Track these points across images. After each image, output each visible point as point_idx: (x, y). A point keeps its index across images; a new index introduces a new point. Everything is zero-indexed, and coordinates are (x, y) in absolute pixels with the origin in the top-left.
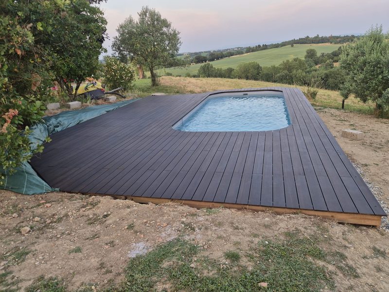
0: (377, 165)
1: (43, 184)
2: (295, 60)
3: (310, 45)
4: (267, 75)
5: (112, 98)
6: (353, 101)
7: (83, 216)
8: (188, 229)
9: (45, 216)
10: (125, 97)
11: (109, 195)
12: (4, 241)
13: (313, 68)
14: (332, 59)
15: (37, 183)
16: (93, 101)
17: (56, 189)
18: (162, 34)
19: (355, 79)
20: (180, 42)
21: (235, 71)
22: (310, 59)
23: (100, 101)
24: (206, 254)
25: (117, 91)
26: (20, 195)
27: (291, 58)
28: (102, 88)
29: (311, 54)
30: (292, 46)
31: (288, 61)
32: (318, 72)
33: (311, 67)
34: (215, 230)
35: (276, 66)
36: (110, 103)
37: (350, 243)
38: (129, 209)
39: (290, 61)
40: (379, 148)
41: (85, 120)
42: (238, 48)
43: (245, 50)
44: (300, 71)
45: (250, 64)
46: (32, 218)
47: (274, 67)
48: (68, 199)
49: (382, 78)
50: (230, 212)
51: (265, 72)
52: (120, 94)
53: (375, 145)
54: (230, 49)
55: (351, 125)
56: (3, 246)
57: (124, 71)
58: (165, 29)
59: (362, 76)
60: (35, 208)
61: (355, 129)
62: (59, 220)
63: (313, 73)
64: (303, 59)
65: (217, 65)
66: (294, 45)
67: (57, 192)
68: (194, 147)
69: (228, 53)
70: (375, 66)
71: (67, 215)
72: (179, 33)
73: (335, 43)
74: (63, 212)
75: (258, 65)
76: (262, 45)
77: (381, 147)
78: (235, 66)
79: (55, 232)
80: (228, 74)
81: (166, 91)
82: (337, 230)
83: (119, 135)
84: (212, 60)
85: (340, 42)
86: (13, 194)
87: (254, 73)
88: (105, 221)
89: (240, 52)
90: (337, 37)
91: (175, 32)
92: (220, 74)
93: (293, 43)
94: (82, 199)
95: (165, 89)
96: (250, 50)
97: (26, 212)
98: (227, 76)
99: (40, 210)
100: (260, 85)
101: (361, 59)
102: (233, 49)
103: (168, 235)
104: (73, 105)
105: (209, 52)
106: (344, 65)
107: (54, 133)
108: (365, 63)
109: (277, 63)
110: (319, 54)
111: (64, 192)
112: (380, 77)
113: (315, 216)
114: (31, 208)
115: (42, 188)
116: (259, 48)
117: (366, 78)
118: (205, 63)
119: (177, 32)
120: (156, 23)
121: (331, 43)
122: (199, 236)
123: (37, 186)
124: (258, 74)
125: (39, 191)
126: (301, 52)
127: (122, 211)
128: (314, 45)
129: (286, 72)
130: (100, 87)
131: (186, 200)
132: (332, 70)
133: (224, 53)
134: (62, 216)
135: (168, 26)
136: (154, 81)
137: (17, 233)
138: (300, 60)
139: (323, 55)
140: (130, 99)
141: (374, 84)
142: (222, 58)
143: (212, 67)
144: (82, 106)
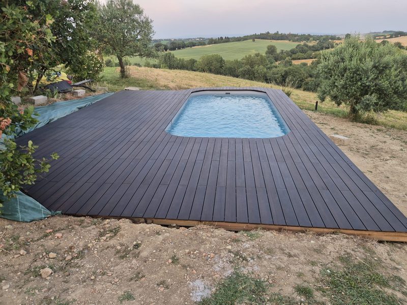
0: (371, 172)
1: (39, 207)
2: (257, 55)
3: (270, 40)
4: (230, 69)
5: (81, 92)
6: (328, 104)
7: (108, 247)
8: (239, 259)
9: (61, 250)
10: (94, 91)
11: (127, 218)
12: (25, 290)
13: (273, 64)
14: (291, 56)
15: (32, 205)
16: (61, 95)
17: (58, 212)
18: (134, 21)
19: (336, 84)
20: (153, 32)
21: (198, 62)
22: (270, 55)
23: (68, 96)
24: (276, 290)
25: (84, 83)
26: (16, 223)
27: (253, 53)
28: (68, 80)
29: (271, 50)
30: (254, 41)
31: (250, 56)
32: (278, 69)
33: (272, 63)
34: (269, 258)
35: (239, 60)
36: (78, 97)
37: (398, 264)
38: (160, 236)
39: (252, 56)
40: (367, 154)
41: (56, 119)
42: (200, 38)
43: (207, 41)
44: (261, 67)
45: (213, 56)
46: (44, 254)
47: (237, 62)
48: (78, 225)
49: (361, 85)
50: (272, 235)
51: (228, 66)
52: (87, 86)
53: (361, 151)
54: (191, 39)
55: (332, 129)
56: (27, 298)
57: (92, 60)
58: (136, 16)
59: (342, 82)
60: (42, 240)
61: (337, 134)
62: (81, 255)
63: (274, 69)
64: (264, 54)
65: (179, 55)
66: (256, 40)
67: (59, 215)
68: (201, 156)
69: (190, 43)
70: (354, 73)
71: (86, 247)
72: (151, 21)
73: (293, 41)
74: (81, 244)
75: (221, 58)
76: (224, 38)
77: (367, 153)
78: (198, 58)
79: (83, 272)
80: (190, 66)
81: (138, 85)
82: (382, 250)
83: (107, 140)
84: (174, 49)
85: (297, 40)
86: (6, 222)
87: (217, 67)
88: (139, 253)
89: (202, 43)
90: (295, 36)
91: (147, 19)
92: (182, 66)
93: (254, 37)
94: (95, 224)
95: (136, 83)
96: (212, 41)
97: (34, 246)
98: (189, 67)
99: (50, 243)
100: (230, 81)
101: (342, 65)
102: (195, 39)
103: (223, 269)
104: (38, 100)
105: (170, 40)
106: (326, 70)
107: (21, 135)
108: (345, 69)
109: (240, 57)
110: (278, 51)
111: (69, 215)
112: (359, 83)
113: (354, 235)
114: (38, 240)
115: (39, 211)
116: (221, 40)
117: (346, 84)
118: (166, 52)
119: (149, 21)
120: (126, 7)
121: (290, 40)
122: (256, 268)
123: (33, 209)
124: (221, 68)
125: (37, 216)
126: (262, 48)
127: (152, 238)
128: (274, 41)
129: (248, 67)
130: (66, 79)
131: (219, 222)
132: (291, 67)
133: (185, 42)
134: (81, 249)
135: (140, 12)
136: (123, 71)
137: (36, 276)
138: (261, 56)
139: (282, 52)
140: (101, 93)
141: (353, 91)
142: (183, 47)
143: (174, 56)
144: (48, 101)
